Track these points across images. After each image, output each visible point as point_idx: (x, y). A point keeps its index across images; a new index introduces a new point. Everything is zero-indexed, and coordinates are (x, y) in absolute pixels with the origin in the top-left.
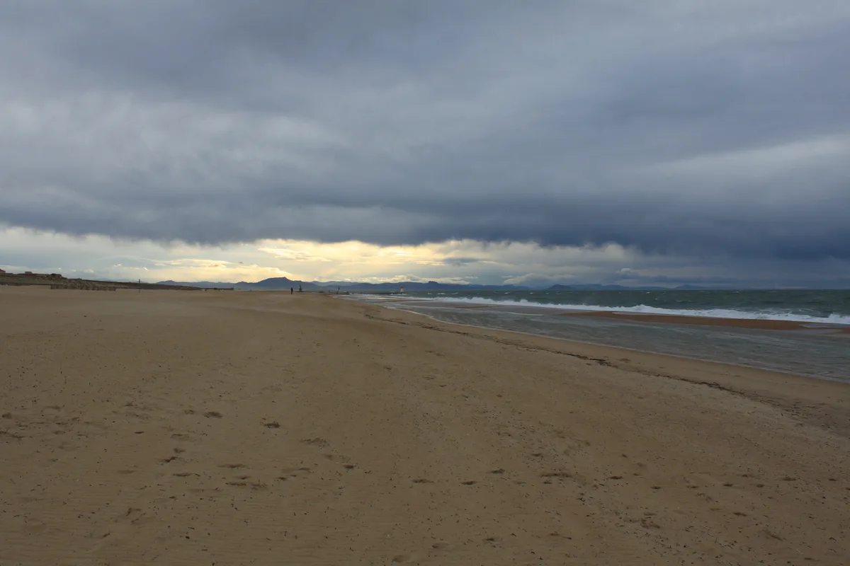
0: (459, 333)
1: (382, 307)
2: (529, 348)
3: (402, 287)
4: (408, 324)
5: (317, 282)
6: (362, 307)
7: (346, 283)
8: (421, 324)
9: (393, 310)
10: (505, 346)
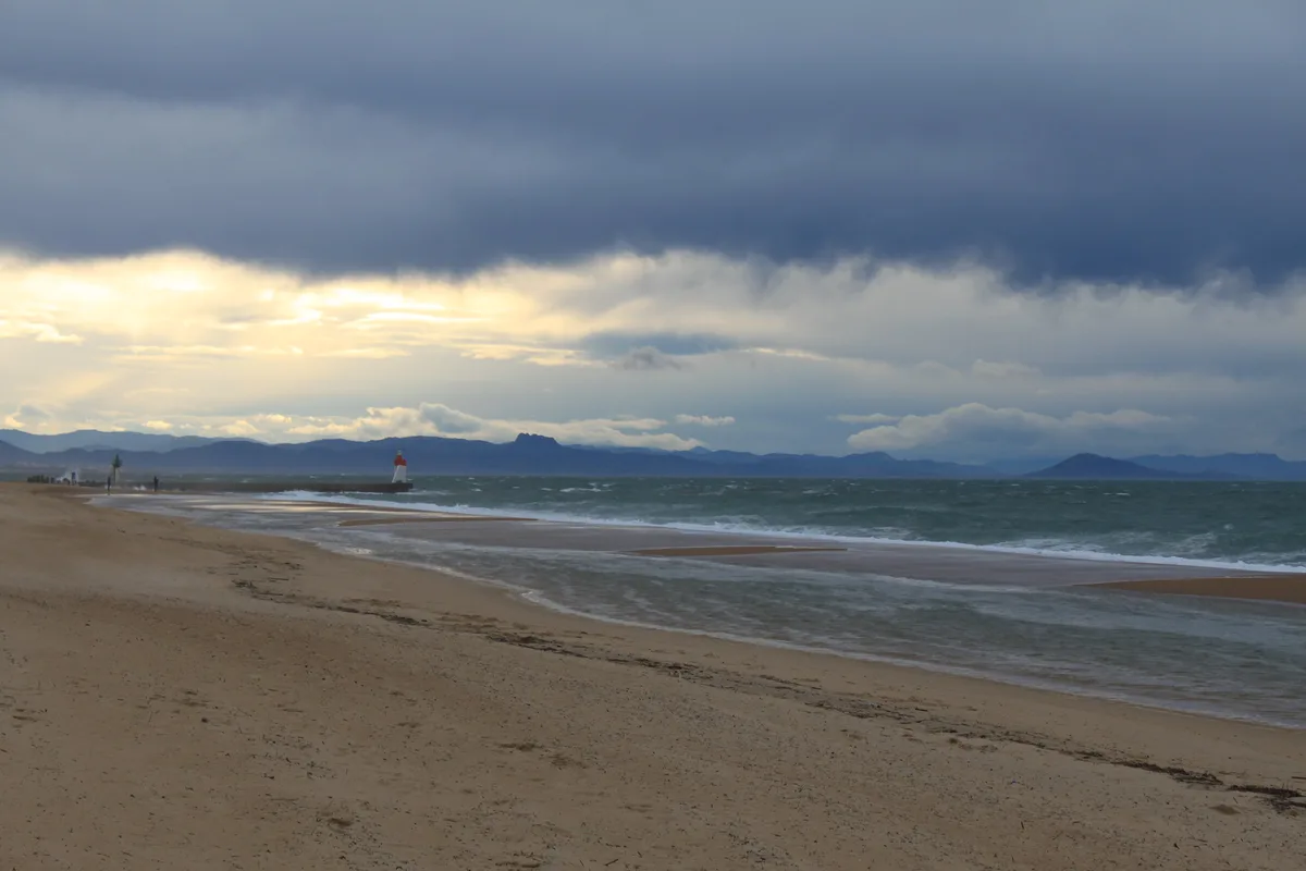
0: (654, 665)
1: (308, 547)
2: (955, 732)
3: (399, 461)
4: (425, 623)
5: (15, 432)
6: (219, 547)
7: (152, 438)
8: (477, 625)
9: (362, 559)
10: (854, 724)
